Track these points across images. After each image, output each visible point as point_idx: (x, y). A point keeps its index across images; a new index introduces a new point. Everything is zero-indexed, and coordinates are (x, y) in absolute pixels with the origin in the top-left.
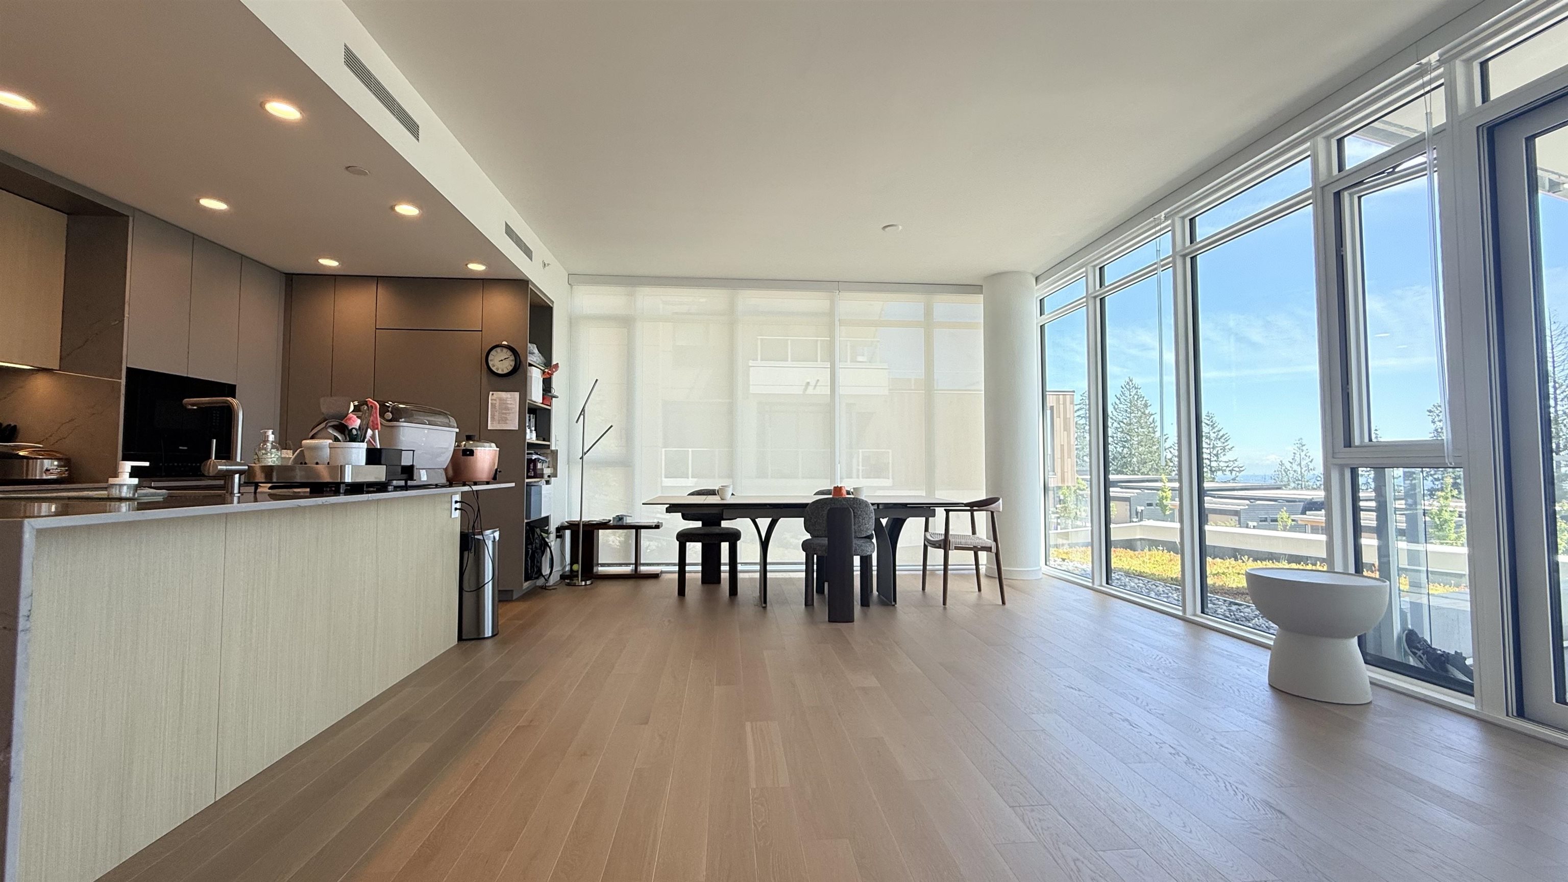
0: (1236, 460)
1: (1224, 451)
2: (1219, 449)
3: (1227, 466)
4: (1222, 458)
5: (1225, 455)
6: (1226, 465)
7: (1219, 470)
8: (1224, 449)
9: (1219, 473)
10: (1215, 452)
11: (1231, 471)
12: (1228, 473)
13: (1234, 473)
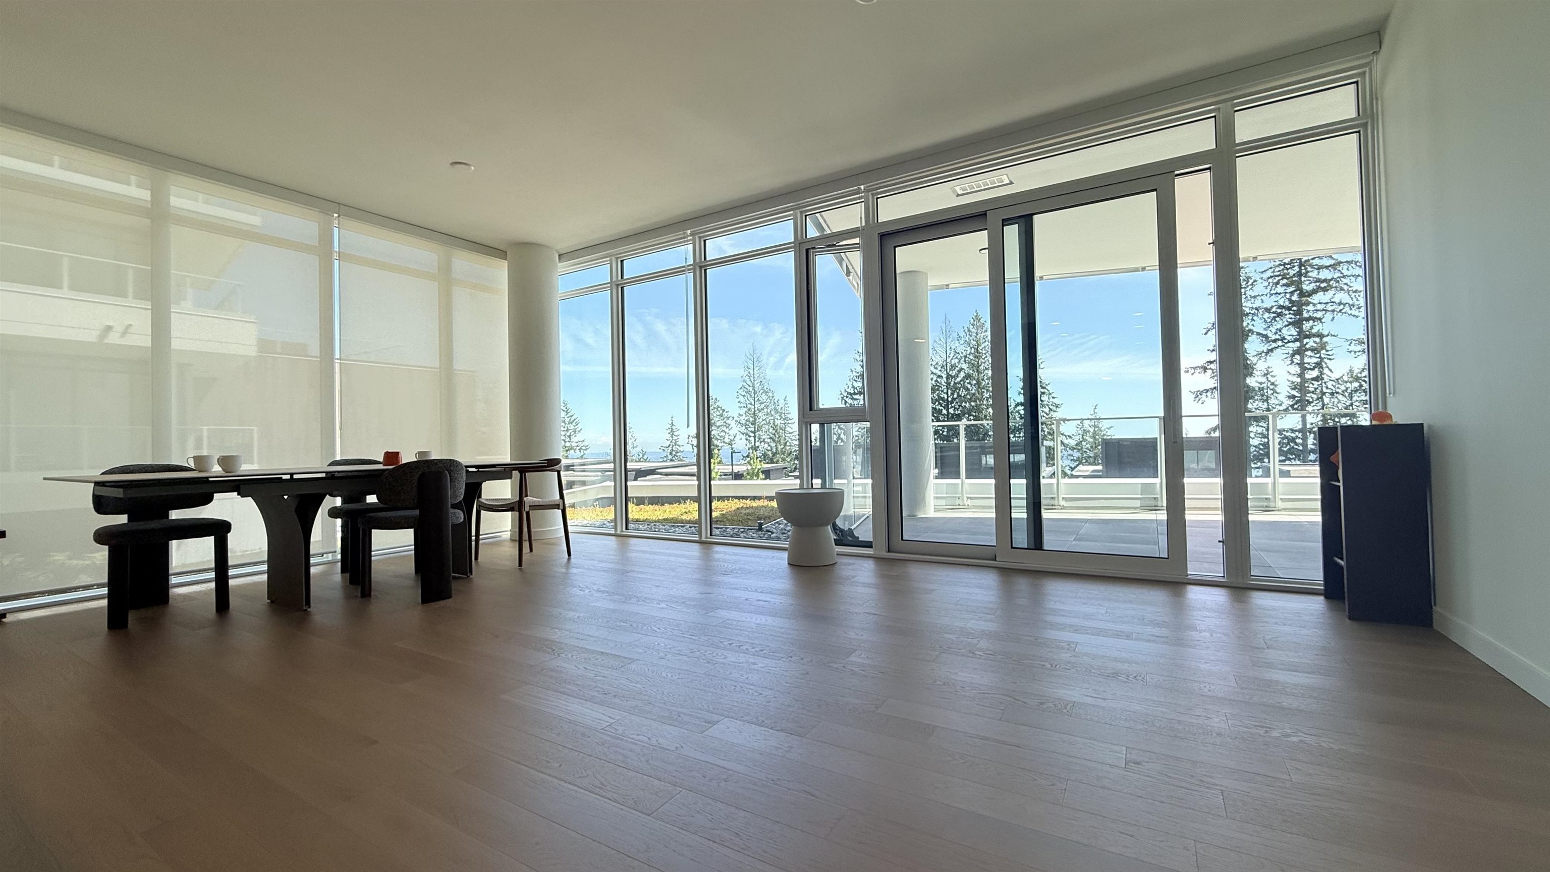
0: (583, 441)
1: (575, 433)
2: (571, 431)
3: (577, 446)
4: (574, 439)
5: (575, 436)
6: (576, 444)
7: (571, 449)
8: (575, 432)
9: (572, 452)
10: (568, 434)
11: (580, 450)
12: (578, 451)
13: (582, 451)
